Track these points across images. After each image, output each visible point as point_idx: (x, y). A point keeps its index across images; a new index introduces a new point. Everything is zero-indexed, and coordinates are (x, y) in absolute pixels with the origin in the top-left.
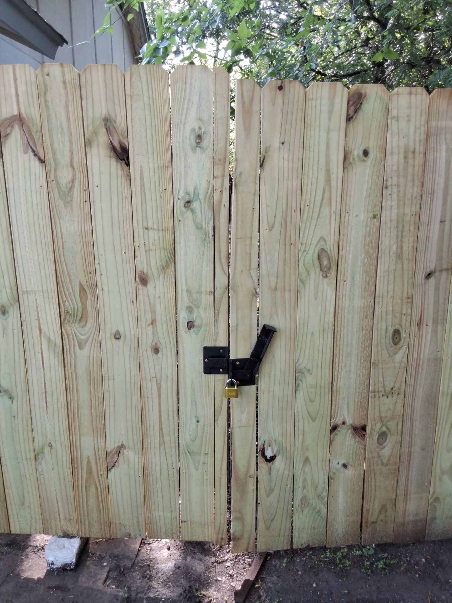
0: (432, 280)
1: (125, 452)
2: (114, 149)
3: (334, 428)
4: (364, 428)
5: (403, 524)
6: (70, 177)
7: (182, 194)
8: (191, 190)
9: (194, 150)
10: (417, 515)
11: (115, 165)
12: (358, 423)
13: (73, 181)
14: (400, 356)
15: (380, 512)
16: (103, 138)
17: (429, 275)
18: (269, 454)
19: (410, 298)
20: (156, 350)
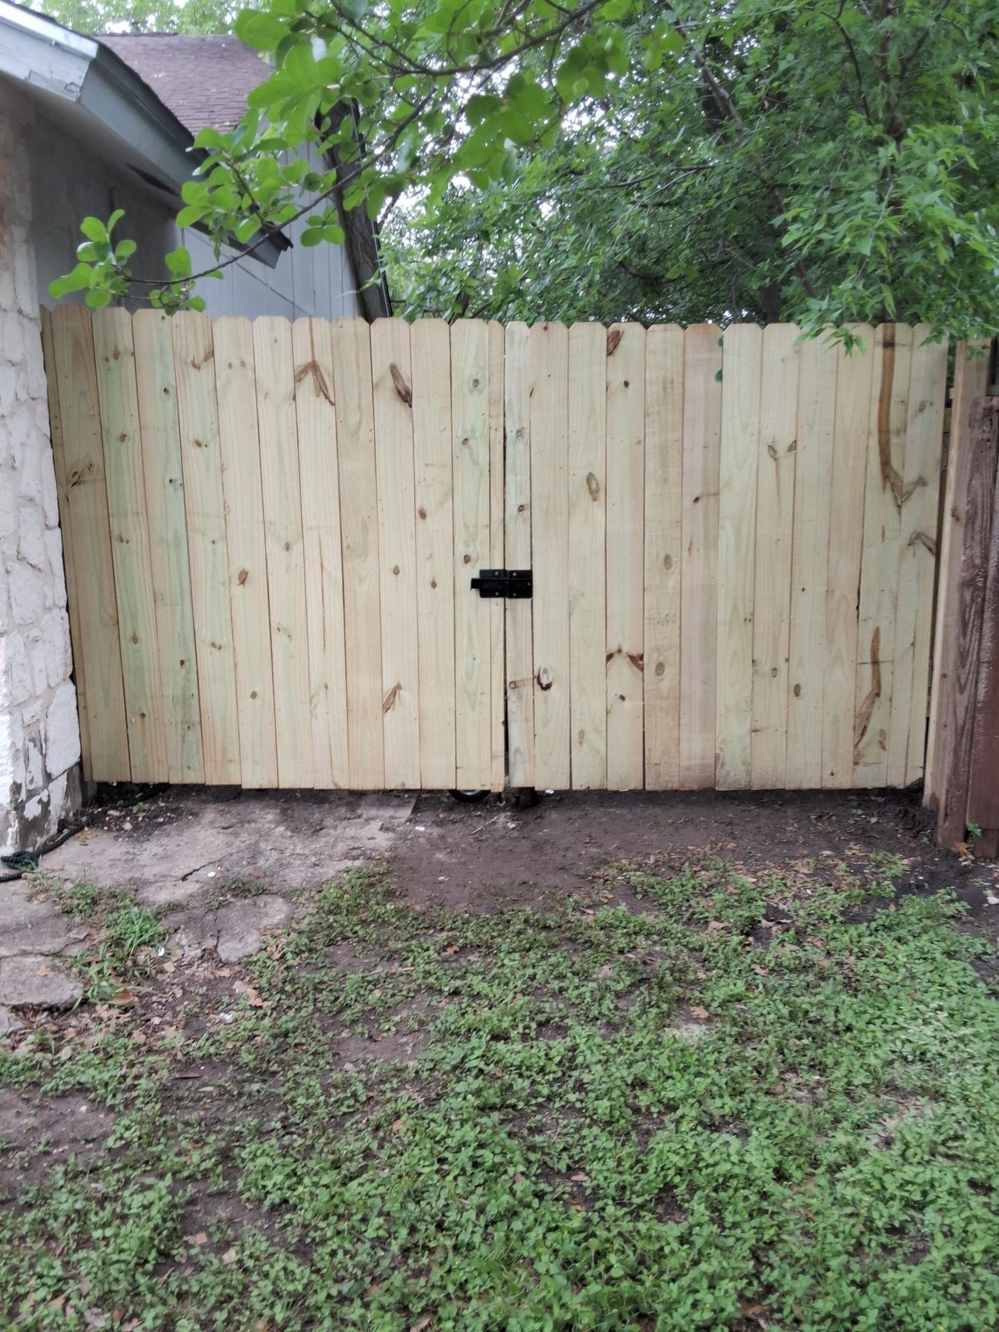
0: (700, 504)
1: (402, 692)
2: (399, 393)
3: (610, 657)
4: (641, 657)
5: (689, 769)
6: (357, 419)
7: (459, 433)
8: (468, 428)
9: (471, 392)
10: (703, 758)
11: (399, 406)
12: (635, 653)
13: (360, 422)
14: (673, 581)
15: (663, 754)
16: (389, 382)
17: (697, 500)
18: (545, 682)
19: (680, 523)
20: (434, 585)
